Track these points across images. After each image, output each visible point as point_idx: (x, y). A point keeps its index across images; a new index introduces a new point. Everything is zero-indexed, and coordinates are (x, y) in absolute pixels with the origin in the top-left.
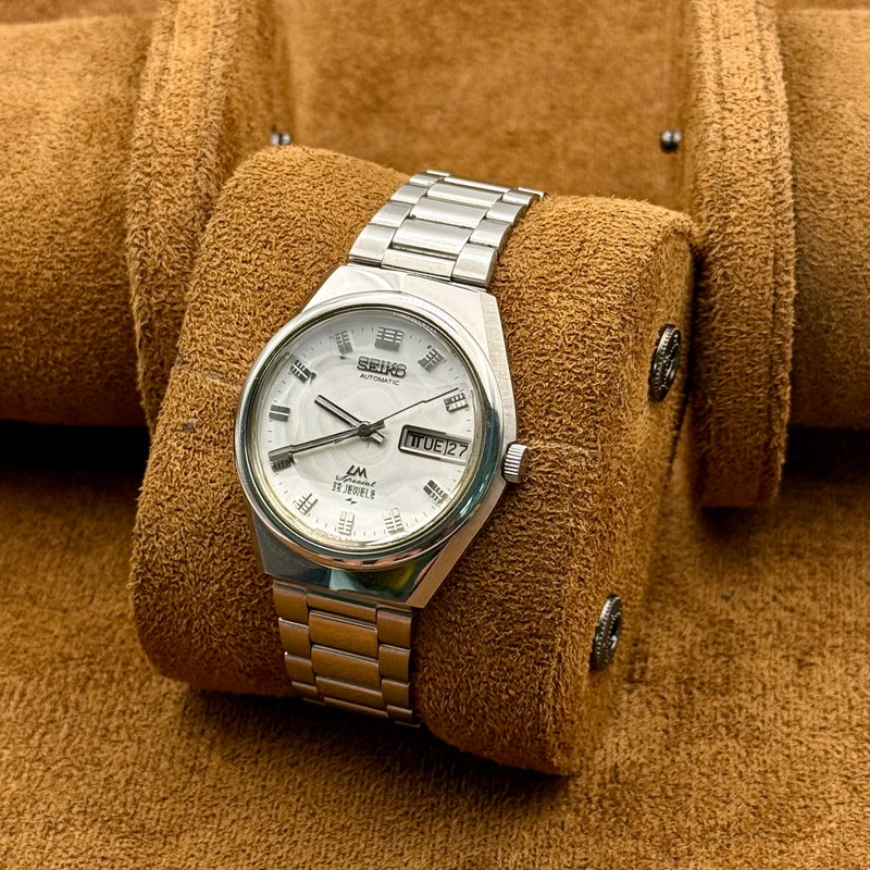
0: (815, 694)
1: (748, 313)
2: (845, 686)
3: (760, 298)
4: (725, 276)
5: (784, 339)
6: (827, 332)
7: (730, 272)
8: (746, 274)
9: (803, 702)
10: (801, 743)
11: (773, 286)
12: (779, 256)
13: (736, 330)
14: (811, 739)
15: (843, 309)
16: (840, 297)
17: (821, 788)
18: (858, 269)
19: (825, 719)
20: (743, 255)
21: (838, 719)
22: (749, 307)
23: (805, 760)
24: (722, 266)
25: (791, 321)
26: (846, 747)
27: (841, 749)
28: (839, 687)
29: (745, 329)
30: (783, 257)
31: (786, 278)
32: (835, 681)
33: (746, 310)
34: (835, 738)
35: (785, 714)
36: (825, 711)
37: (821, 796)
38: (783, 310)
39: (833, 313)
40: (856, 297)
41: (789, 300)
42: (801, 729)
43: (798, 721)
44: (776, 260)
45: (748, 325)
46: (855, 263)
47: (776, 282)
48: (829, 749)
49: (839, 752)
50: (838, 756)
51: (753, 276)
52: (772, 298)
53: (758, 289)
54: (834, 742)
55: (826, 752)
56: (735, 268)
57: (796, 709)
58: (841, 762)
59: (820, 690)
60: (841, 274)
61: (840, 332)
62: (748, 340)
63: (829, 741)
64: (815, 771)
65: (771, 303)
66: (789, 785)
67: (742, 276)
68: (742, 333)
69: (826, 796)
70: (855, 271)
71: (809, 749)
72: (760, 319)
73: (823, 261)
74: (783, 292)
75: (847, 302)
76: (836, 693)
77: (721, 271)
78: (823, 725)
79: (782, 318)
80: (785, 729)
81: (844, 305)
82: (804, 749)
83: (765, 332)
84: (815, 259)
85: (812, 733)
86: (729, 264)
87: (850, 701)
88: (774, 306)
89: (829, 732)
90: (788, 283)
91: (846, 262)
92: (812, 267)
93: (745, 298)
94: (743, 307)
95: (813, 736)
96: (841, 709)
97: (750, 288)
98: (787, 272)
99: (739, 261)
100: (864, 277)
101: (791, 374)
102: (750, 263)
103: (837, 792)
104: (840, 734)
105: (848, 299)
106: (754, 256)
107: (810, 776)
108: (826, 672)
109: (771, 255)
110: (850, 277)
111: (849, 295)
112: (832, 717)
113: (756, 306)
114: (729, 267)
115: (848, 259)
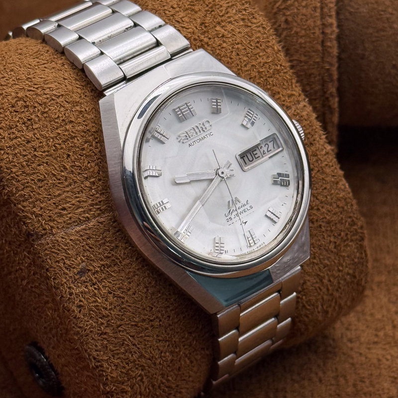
0: (369, 318)
1: (305, 48)
2: (388, 311)
3: (312, 36)
4: (286, 21)
5: (331, 65)
6: (362, 58)
7: (290, 19)
8: (302, 19)
9: (360, 324)
10: (361, 354)
11: (321, 26)
12: (324, 5)
13: (296, 60)
14: (367, 351)
15: (373, 42)
16: (371, 34)
17: (377, 386)
18: (382, 13)
19: (377, 335)
20: (299, 6)
21: (386, 335)
22: (305, 43)
23: (365, 366)
24: (284, 15)
25: (335, 51)
26: (392, 356)
27: (389, 357)
28: (384, 312)
29: (303, 58)
30: (327, 6)
31: (330, 20)
32: (381, 307)
33: (303, 45)
34: (385, 349)
35: (348, 333)
36: (376, 330)
37: (378, 393)
38: (329, 44)
39: (367, 45)
40: (382, 33)
41: (333, 36)
42: (361, 344)
43: (358, 338)
44: (322, 8)
45: (305, 56)
46: (380, 9)
47: (323, 24)
48: (380, 357)
49: (387, 360)
50: (388, 363)
51: (307, 20)
52: (321, 36)
53: (310, 30)
54: (384, 352)
55: (379, 360)
56: (294, 15)
57: (356, 330)
58: (389, 367)
59: (372, 315)
60: (371, 17)
61: (372, 58)
62: (306, 67)
63: (380, 352)
64: (371, 375)
65: (320, 40)
66: (355, 385)
67: (299, 21)
68: (301, 62)
69: (381, 392)
70: (381, 15)
71: (366, 358)
72: (314, 51)
73: (358, 9)
74: (328, 31)
75: (376, 37)
76: (383, 316)
77: (283, 19)
78: (376, 340)
79: (329, 49)
80: (349, 345)
81: (374, 39)
82: (363, 359)
83: (317, 60)
84: (352, 7)
85: (368, 346)
86: (288, 13)
87: (393, 322)
88: (323, 42)
89: (380, 345)
90: (331, 25)
91: (374, 9)
92: (350, 13)
93: (301, 37)
94: (301, 44)
95: (369, 349)
96: (387, 328)
97: (305, 29)
98: (330, 16)
99: (296, 11)
100: (388, 19)
101: (338, 90)
102: (304, 11)
103: (389, 389)
104: (387, 346)
105: (376, 35)
106: (306, 6)
107: (368, 378)
108: (375, 301)
109: (319, 5)
110: (378, 19)
111: (377, 32)
112: (381, 334)
113: (310, 42)
114: (289, 15)
115: (375, 6)
